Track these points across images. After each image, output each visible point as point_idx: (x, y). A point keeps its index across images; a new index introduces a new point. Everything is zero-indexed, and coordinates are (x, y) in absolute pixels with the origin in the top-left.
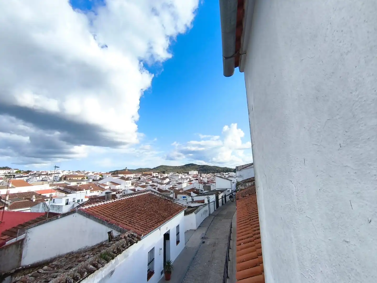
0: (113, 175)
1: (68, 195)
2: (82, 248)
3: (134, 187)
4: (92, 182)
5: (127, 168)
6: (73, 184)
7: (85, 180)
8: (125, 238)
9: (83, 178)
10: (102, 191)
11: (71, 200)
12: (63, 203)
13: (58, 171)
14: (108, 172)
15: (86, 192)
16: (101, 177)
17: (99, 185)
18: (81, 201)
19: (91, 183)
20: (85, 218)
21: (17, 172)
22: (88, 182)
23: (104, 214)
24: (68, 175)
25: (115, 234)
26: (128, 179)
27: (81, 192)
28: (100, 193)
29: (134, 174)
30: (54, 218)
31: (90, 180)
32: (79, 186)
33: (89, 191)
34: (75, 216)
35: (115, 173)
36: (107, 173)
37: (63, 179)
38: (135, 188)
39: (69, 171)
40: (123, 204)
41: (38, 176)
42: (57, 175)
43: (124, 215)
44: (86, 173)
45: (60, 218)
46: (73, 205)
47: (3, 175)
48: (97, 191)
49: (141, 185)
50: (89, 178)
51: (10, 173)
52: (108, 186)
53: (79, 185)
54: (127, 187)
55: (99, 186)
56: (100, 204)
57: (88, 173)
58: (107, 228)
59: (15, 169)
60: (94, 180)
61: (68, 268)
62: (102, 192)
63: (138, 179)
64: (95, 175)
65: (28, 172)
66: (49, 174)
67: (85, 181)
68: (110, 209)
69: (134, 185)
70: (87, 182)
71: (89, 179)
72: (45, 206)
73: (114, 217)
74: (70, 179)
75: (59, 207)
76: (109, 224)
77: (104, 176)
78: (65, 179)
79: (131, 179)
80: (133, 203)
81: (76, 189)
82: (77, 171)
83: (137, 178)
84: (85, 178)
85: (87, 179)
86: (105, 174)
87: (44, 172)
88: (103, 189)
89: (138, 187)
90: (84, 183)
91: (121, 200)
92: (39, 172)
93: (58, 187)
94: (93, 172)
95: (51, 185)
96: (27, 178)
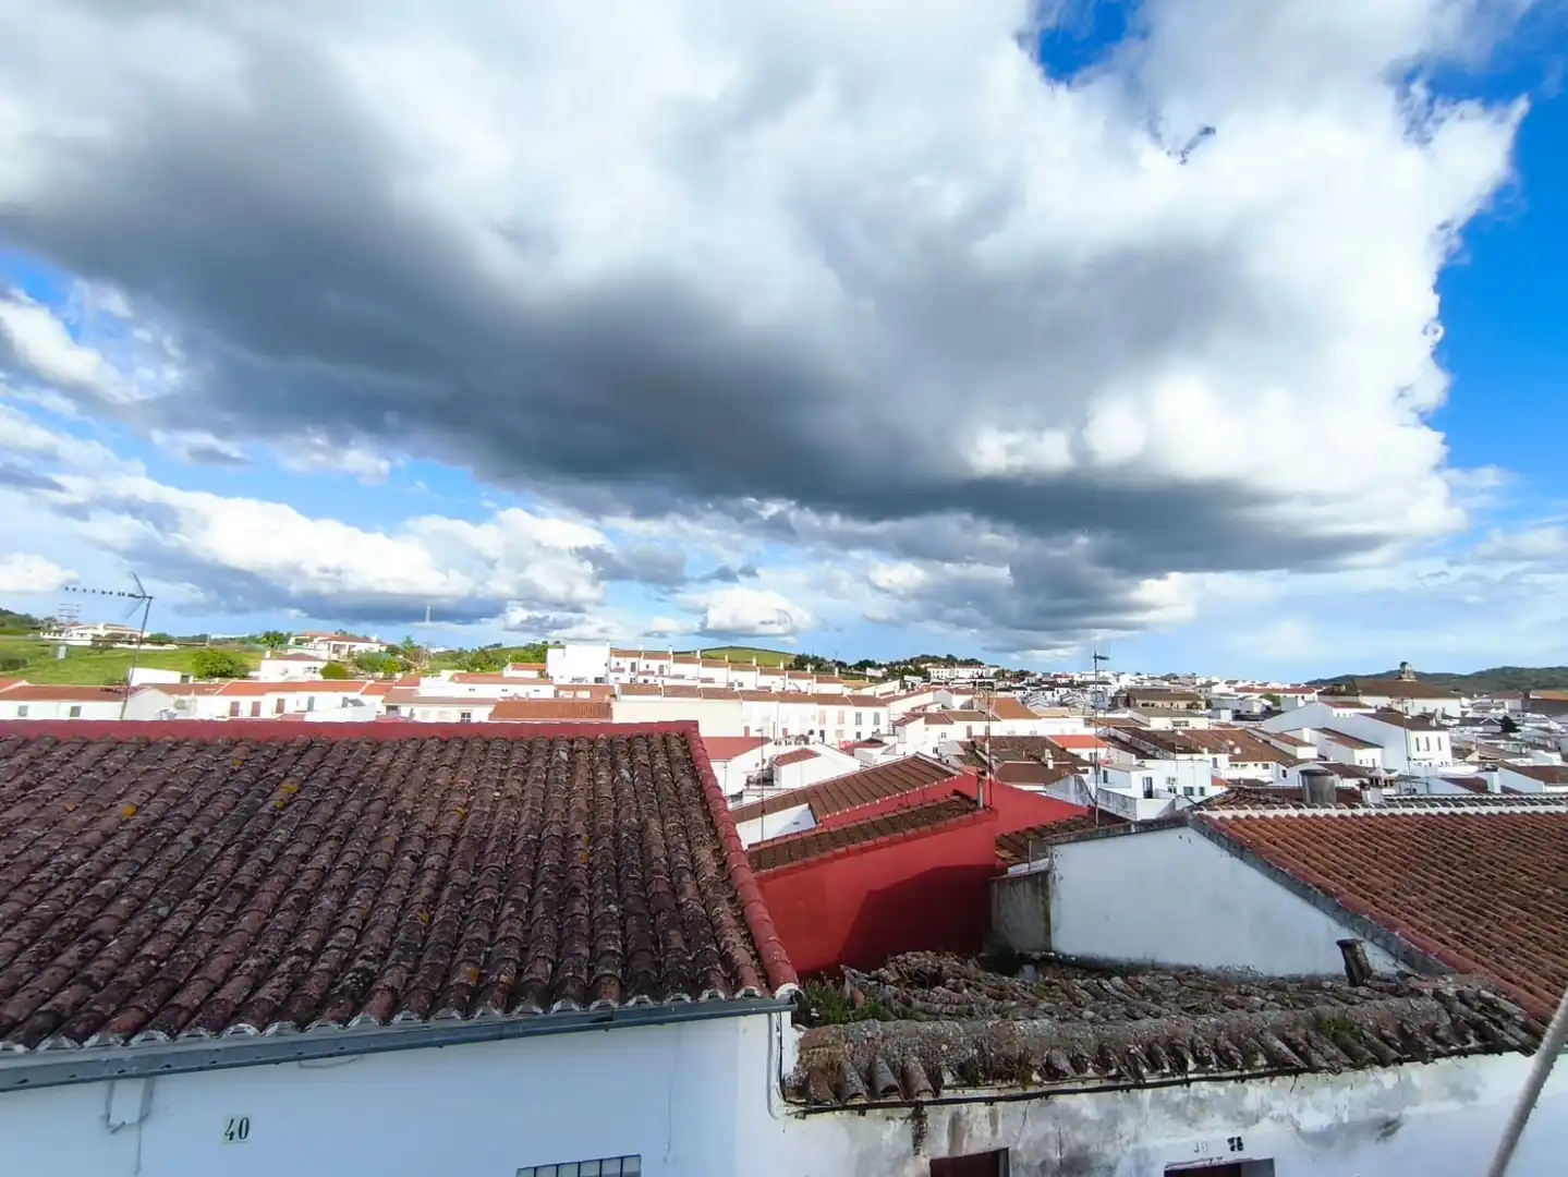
0: (1328, 698)
1: (1149, 763)
2: (1229, 967)
3: (1475, 768)
4: (1233, 723)
5: (1407, 668)
6: (1159, 724)
7: (1200, 712)
8: (1437, 995)
9: (1194, 704)
10: (1284, 768)
11: (1159, 784)
12: (1137, 791)
13: (1101, 674)
14: (1302, 681)
15: (1215, 760)
16: (1269, 703)
17: (1267, 738)
18: (1197, 792)
19: (1228, 725)
20: (1225, 853)
21: (996, 675)
22: (1215, 721)
23: (1308, 859)
24: (1137, 690)
25: (1379, 961)
26: (1423, 722)
27: (1192, 759)
28: (1274, 772)
29: (1465, 701)
30: (1119, 828)
31: (1223, 712)
32: (1180, 733)
33: (1223, 759)
34: (1186, 837)
35: (1341, 689)
36: (1296, 689)
37: (1120, 705)
38: (1484, 776)
39: (1139, 674)
40: (1403, 834)
41: (1047, 689)
42: (1100, 687)
43: (1422, 893)
44: (1202, 686)
45: (1136, 833)
46: (1173, 804)
47: (969, 681)
48: (1260, 764)
49: (1528, 762)
50: (1215, 704)
51: (981, 677)
52: (1310, 745)
53: (1183, 731)
54: (1426, 763)
55: (1264, 741)
56: (1282, 813)
57: (1210, 684)
58: (1333, 925)
59: (991, 666)
60: (1238, 716)
61: (1191, 1008)
62: (1284, 772)
63: (1499, 729)
64: (1241, 695)
65: (1022, 675)
66: (1079, 685)
67: (1201, 716)
68: (1335, 844)
69: (1474, 757)
70: (1211, 721)
71: (1219, 709)
72: (1081, 790)
73: (1359, 884)
74: (1143, 705)
75: (1126, 801)
76: (1339, 908)
77: (1281, 701)
78: (1127, 704)
79: (1447, 722)
80: (1471, 847)
81: (1174, 744)
82: (1164, 675)
83: (1490, 722)
84: (1199, 702)
85: (1209, 711)
86: (1285, 691)
87: (1060, 676)
88: (1289, 760)
89: (1500, 769)
90: (1200, 723)
91: (1392, 815)
92: (1048, 675)
93: (1112, 731)
94: (1230, 683)
95: (1088, 722)
96: (1019, 694)
